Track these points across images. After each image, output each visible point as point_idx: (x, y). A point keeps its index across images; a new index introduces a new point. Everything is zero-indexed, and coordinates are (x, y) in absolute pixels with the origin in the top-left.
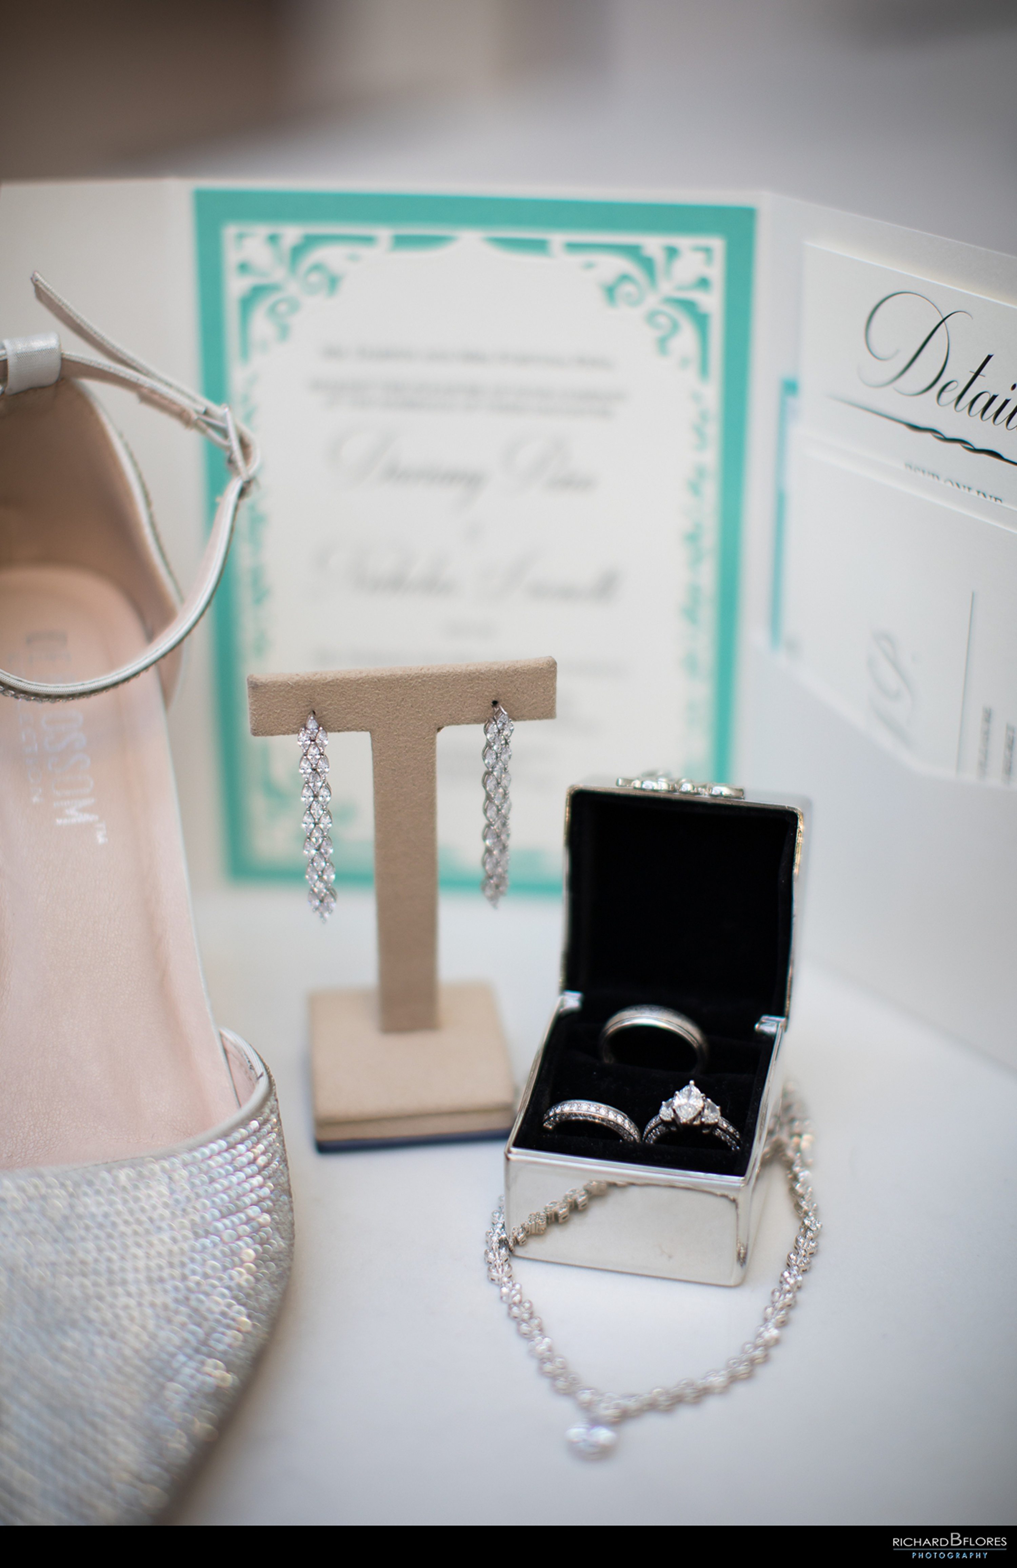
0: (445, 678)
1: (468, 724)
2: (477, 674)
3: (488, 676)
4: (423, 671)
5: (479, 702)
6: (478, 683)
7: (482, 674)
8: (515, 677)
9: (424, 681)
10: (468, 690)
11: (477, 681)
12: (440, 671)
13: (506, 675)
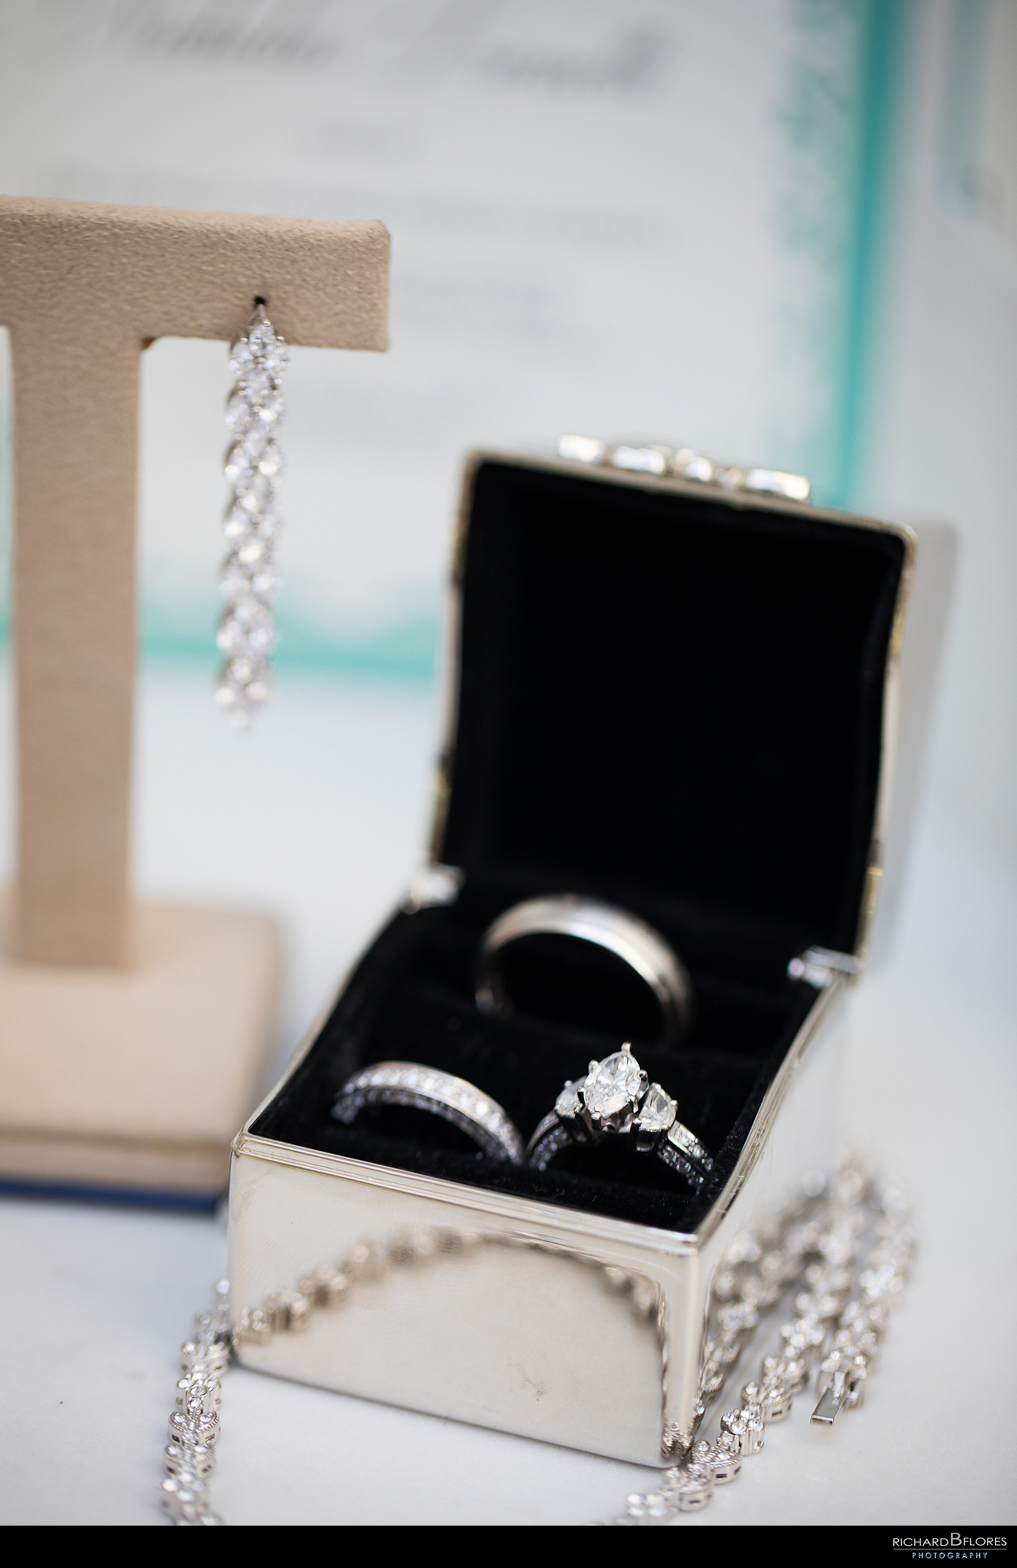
0: (158, 235)
1: (203, 337)
2: (223, 235)
3: (244, 243)
4: (113, 216)
5: (225, 295)
6: (224, 255)
7: (231, 236)
8: (301, 253)
9: (115, 235)
10: (204, 268)
11: (222, 251)
12: (147, 219)
13: (281, 247)
